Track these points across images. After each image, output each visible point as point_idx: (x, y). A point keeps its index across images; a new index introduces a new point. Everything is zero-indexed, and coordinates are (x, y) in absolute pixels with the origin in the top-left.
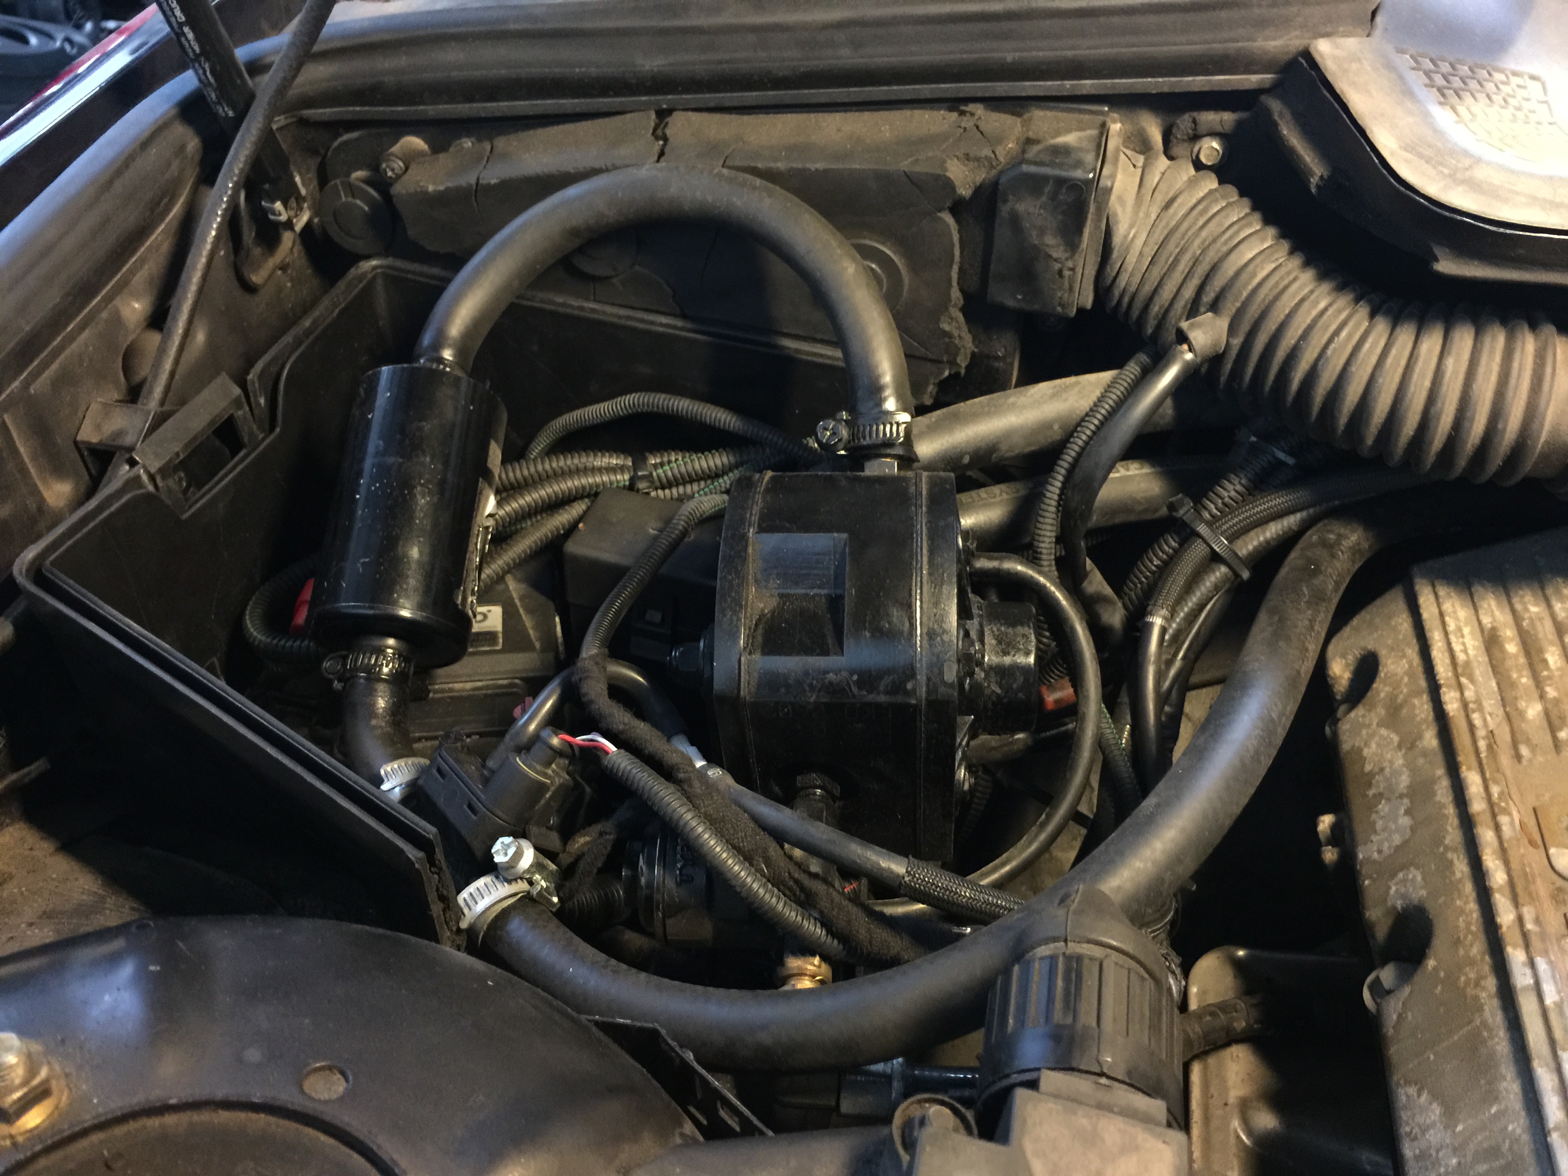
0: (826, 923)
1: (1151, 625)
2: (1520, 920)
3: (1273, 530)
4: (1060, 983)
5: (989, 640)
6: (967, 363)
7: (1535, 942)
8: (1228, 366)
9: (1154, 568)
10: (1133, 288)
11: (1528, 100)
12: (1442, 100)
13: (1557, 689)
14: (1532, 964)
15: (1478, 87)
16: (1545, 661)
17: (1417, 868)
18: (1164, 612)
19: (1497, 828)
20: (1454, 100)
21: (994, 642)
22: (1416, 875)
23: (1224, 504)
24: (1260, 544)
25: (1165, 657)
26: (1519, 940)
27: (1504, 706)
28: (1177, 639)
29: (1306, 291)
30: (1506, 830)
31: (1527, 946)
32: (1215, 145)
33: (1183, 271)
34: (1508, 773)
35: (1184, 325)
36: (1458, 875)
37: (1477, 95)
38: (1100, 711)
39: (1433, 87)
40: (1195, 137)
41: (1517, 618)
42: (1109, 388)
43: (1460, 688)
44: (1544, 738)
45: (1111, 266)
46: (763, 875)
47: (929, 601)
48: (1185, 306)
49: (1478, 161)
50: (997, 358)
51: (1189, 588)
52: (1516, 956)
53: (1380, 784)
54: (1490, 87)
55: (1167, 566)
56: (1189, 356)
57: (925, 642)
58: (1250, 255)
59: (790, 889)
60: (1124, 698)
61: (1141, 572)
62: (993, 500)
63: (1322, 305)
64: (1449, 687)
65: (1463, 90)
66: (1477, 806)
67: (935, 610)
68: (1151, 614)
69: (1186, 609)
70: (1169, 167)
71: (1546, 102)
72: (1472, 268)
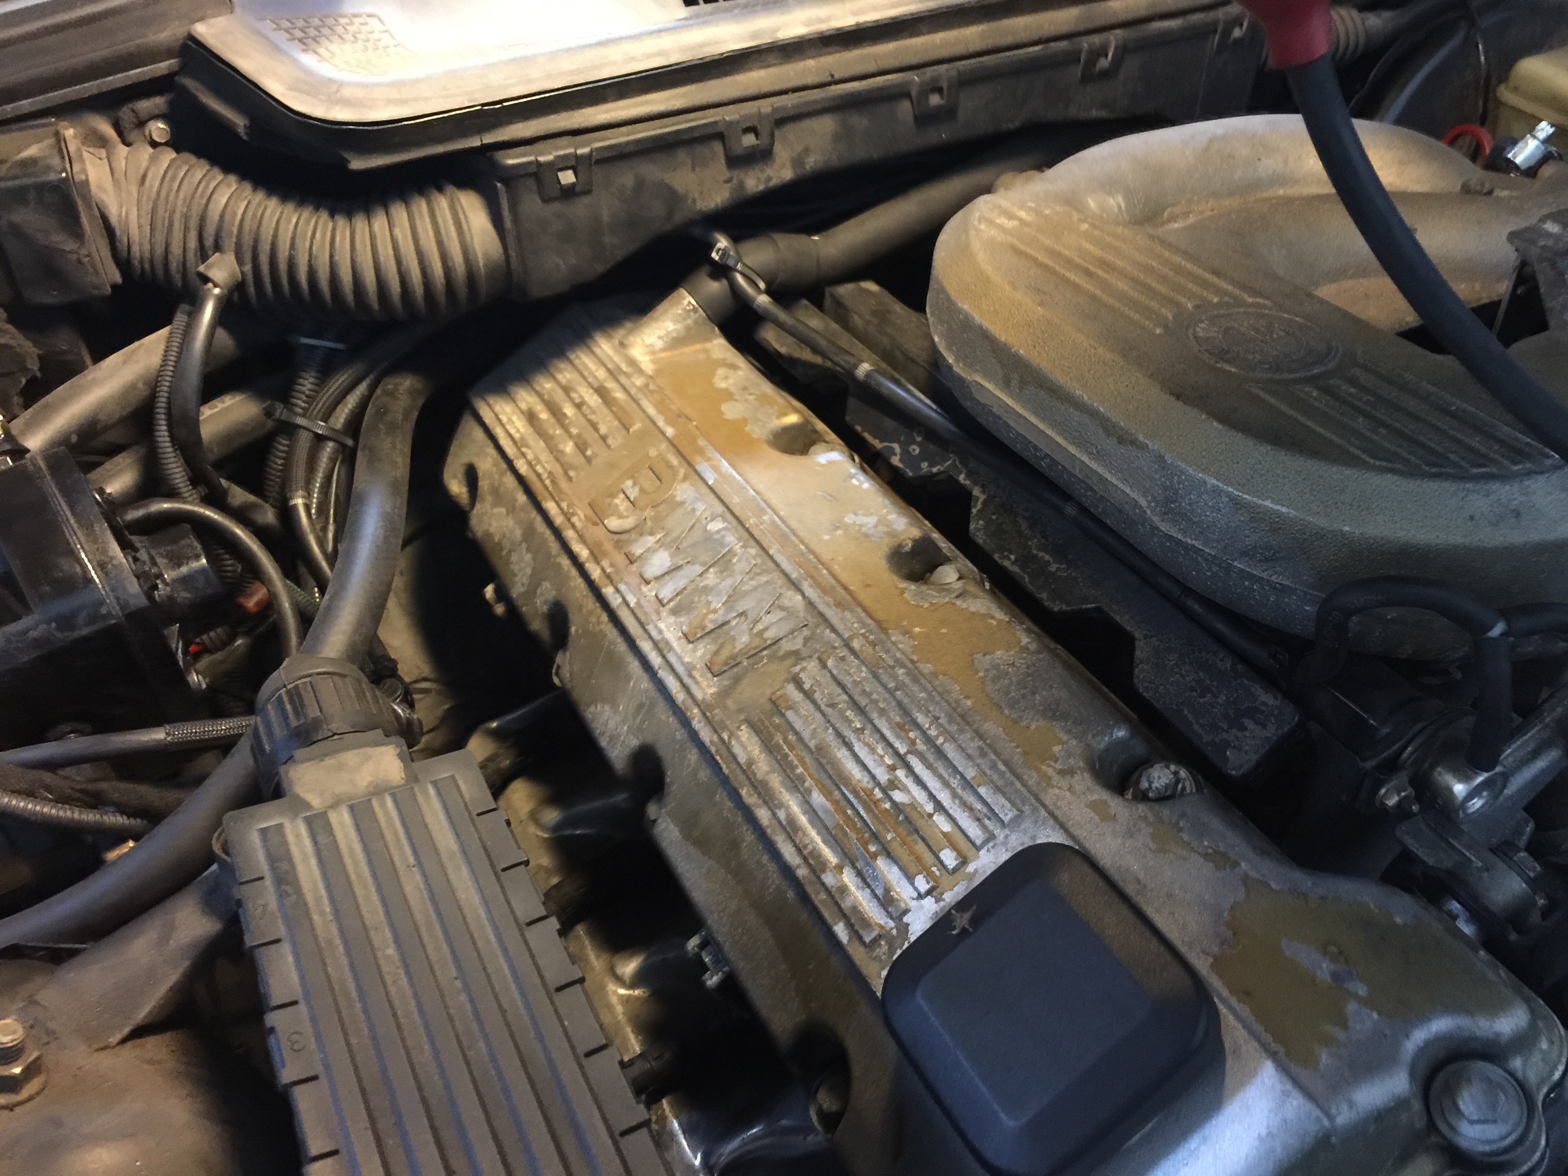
0: (122, 809)
1: (295, 506)
2: (603, 570)
3: (352, 402)
4: (288, 707)
5: (161, 561)
6: (38, 366)
7: (615, 578)
8: (252, 289)
9: (281, 468)
10: (147, 255)
11: (371, 33)
12: (304, 47)
13: (577, 428)
14: (618, 591)
15: (330, 32)
16: (565, 414)
17: (544, 580)
18: (301, 492)
19: (573, 526)
20: (313, 45)
21: (165, 561)
22: (546, 585)
23: (307, 396)
24: (348, 415)
25: (318, 527)
26: (607, 581)
27: (552, 453)
28: (322, 509)
29: (278, 214)
30: (578, 525)
31: (612, 582)
32: (161, 125)
33: (180, 229)
34: (568, 491)
35: (201, 268)
36: (566, 568)
37: (331, 38)
38: (285, 585)
39: (294, 39)
40: (141, 124)
41: (540, 395)
42: (169, 340)
43: (524, 455)
44: (580, 460)
45: (119, 242)
46: (50, 800)
47: (87, 542)
48: (196, 253)
49: (341, 84)
50: (64, 353)
51: (311, 468)
52: (608, 591)
53: (507, 544)
54: (340, 30)
55: (288, 460)
56: (217, 291)
57: (100, 573)
58: (224, 201)
59: (78, 800)
60: (303, 570)
61: (274, 475)
62: (119, 468)
63: (294, 220)
64: (518, 458)
65: (319, 37)
66: (559, 520)
67: (96, 546)
68: (291, 498)
69: (318, 485)
70: (129, 152)
71: (386, 31)
72: (374, 160)
